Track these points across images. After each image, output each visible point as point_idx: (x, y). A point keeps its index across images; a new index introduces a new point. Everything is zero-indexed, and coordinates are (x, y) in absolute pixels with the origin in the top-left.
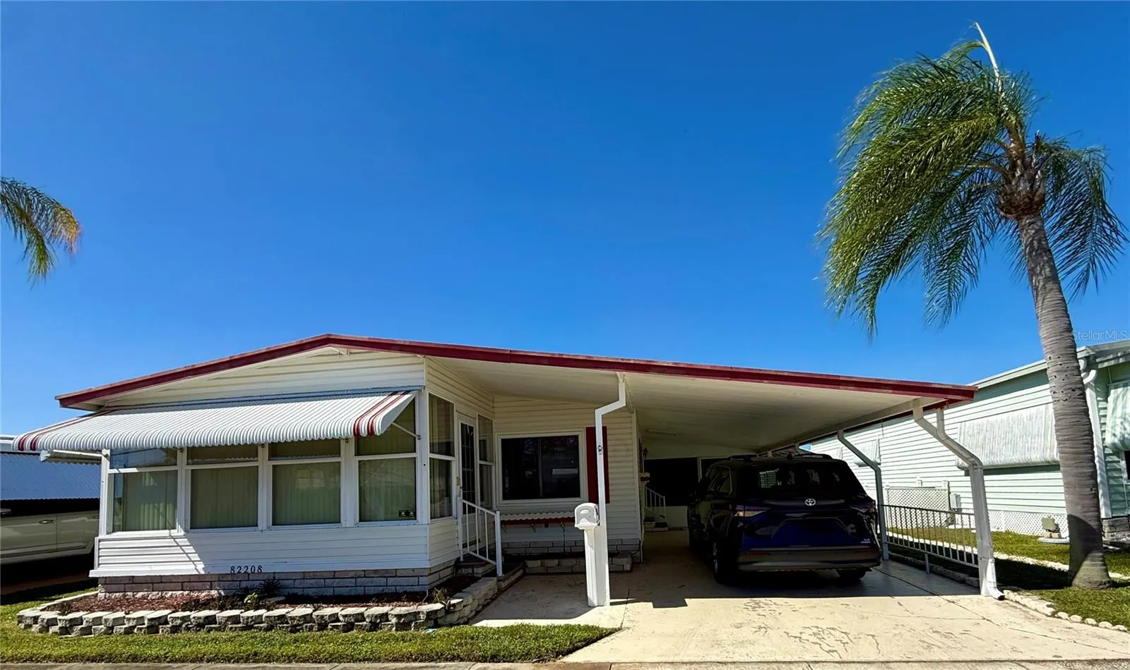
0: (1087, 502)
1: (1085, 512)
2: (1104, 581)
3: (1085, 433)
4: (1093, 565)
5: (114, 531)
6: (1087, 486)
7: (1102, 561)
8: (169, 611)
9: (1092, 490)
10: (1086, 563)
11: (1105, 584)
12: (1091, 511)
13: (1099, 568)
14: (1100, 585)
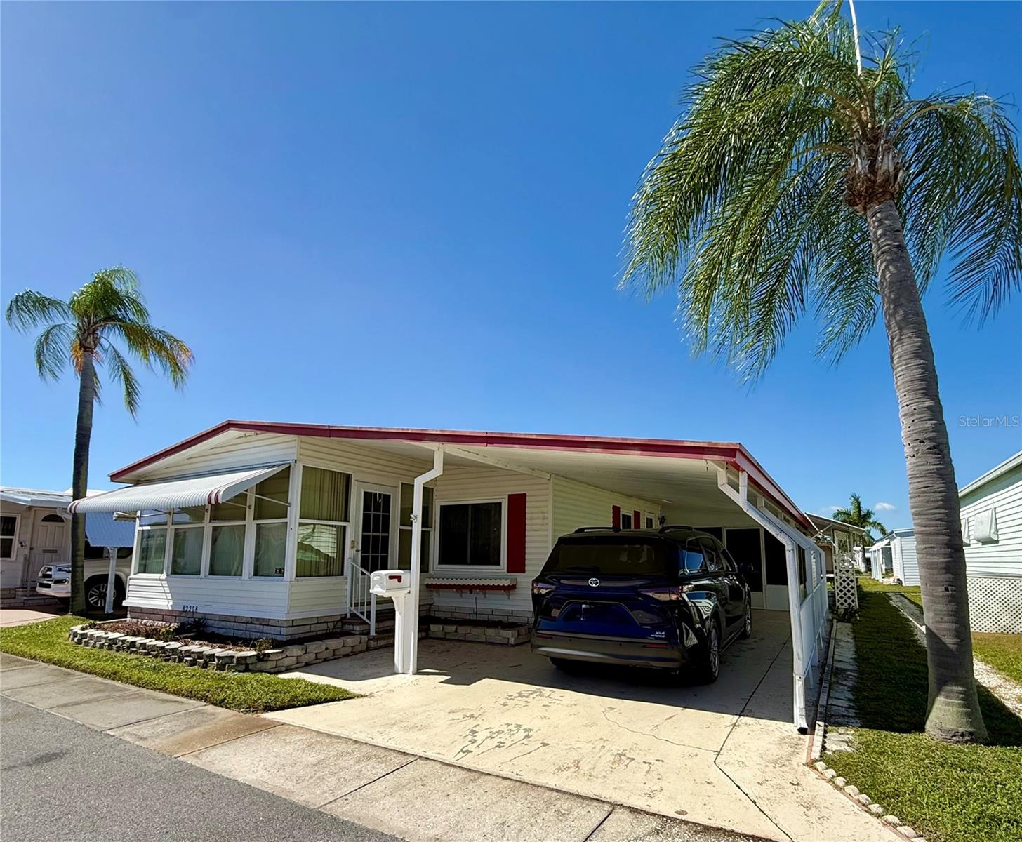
0: (939, 607)
1: (937, 622)
2: (961, 730)
3: (936, 504)
4: (947, 704)
5: (138, 573)
6: (941, 583)
7: (962, 699)
8: (122, 635)
9: (947, 589)
10: (940, 699)
11: (963, 735)
12: (945, 622)
13: (955, 709)
14: (954, 736)
